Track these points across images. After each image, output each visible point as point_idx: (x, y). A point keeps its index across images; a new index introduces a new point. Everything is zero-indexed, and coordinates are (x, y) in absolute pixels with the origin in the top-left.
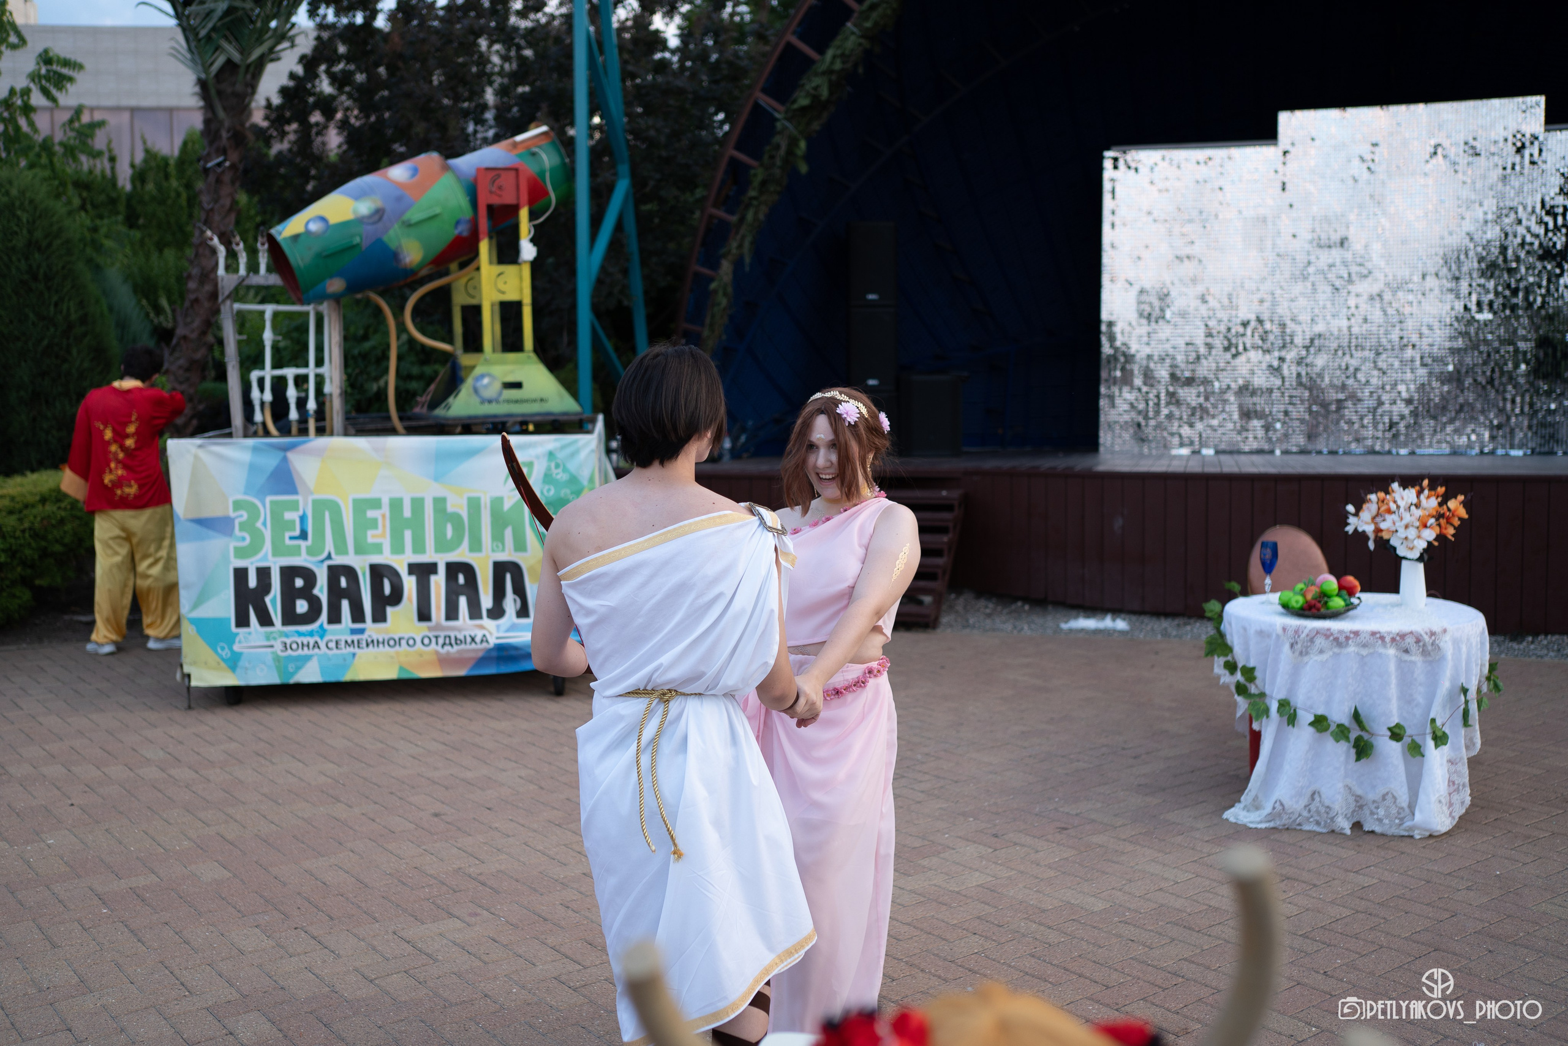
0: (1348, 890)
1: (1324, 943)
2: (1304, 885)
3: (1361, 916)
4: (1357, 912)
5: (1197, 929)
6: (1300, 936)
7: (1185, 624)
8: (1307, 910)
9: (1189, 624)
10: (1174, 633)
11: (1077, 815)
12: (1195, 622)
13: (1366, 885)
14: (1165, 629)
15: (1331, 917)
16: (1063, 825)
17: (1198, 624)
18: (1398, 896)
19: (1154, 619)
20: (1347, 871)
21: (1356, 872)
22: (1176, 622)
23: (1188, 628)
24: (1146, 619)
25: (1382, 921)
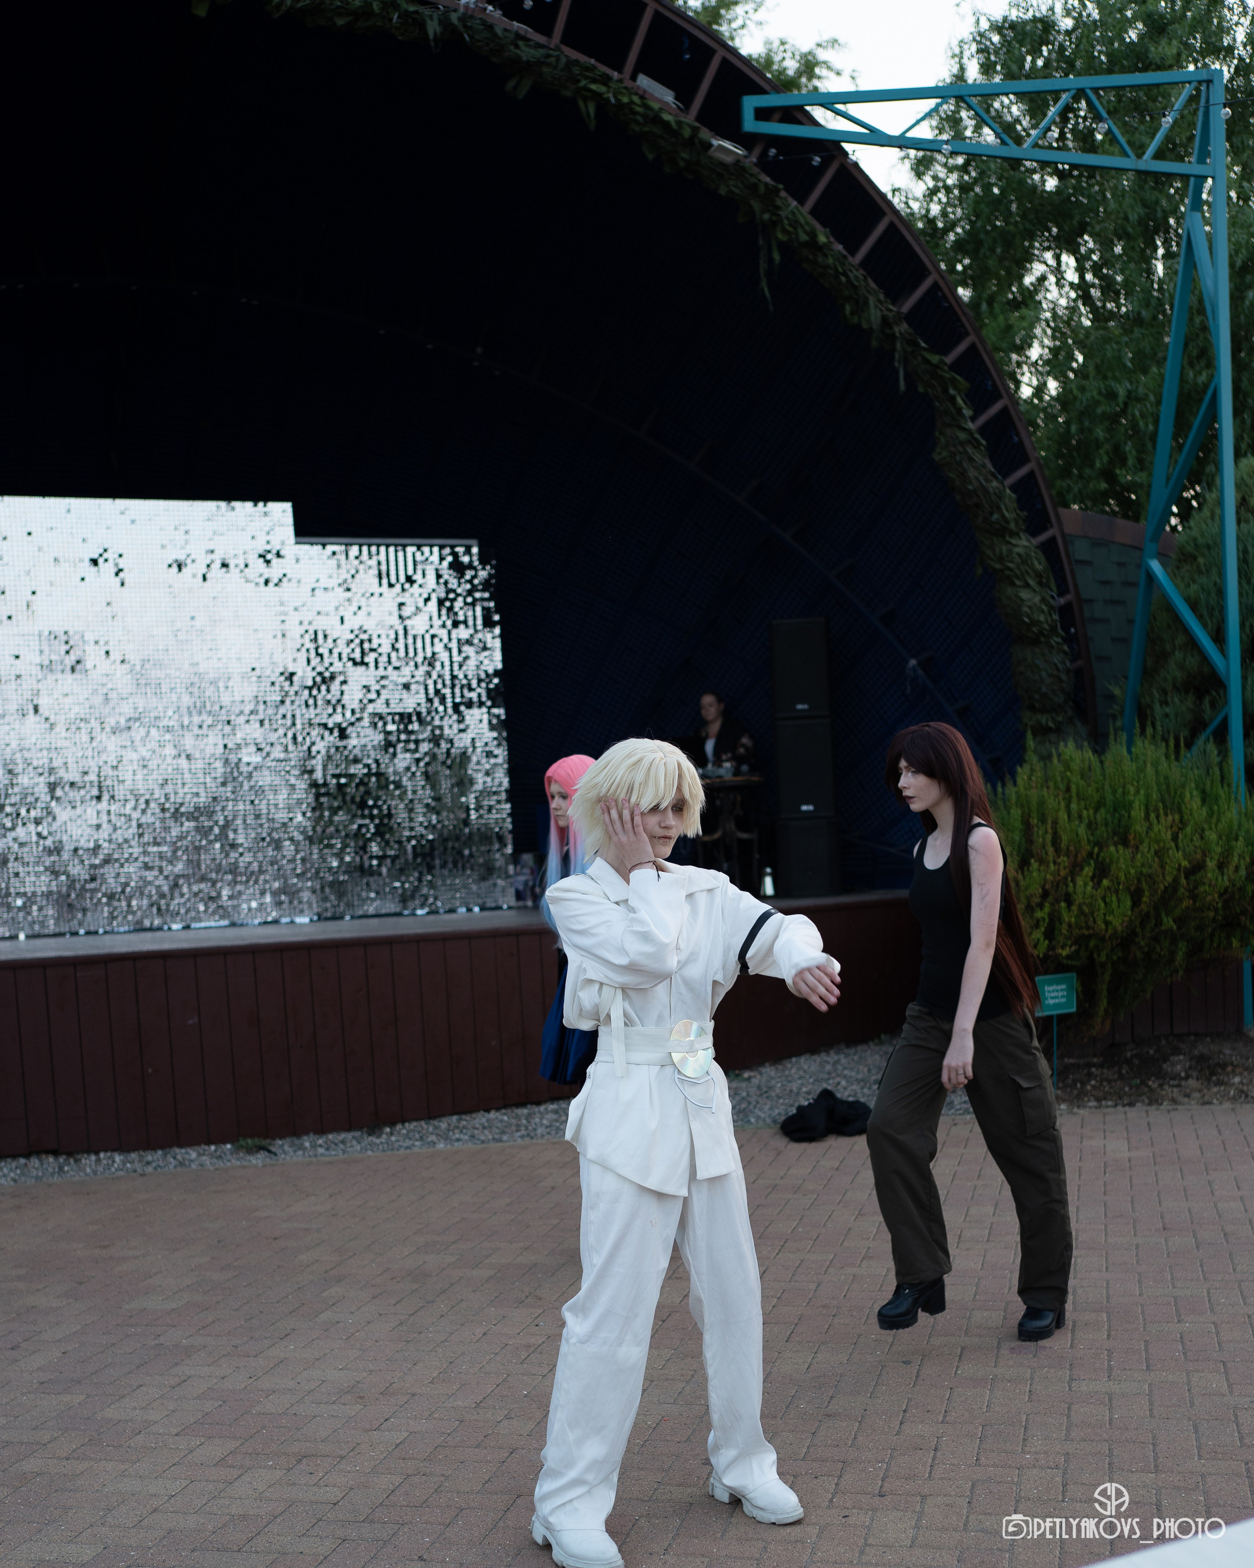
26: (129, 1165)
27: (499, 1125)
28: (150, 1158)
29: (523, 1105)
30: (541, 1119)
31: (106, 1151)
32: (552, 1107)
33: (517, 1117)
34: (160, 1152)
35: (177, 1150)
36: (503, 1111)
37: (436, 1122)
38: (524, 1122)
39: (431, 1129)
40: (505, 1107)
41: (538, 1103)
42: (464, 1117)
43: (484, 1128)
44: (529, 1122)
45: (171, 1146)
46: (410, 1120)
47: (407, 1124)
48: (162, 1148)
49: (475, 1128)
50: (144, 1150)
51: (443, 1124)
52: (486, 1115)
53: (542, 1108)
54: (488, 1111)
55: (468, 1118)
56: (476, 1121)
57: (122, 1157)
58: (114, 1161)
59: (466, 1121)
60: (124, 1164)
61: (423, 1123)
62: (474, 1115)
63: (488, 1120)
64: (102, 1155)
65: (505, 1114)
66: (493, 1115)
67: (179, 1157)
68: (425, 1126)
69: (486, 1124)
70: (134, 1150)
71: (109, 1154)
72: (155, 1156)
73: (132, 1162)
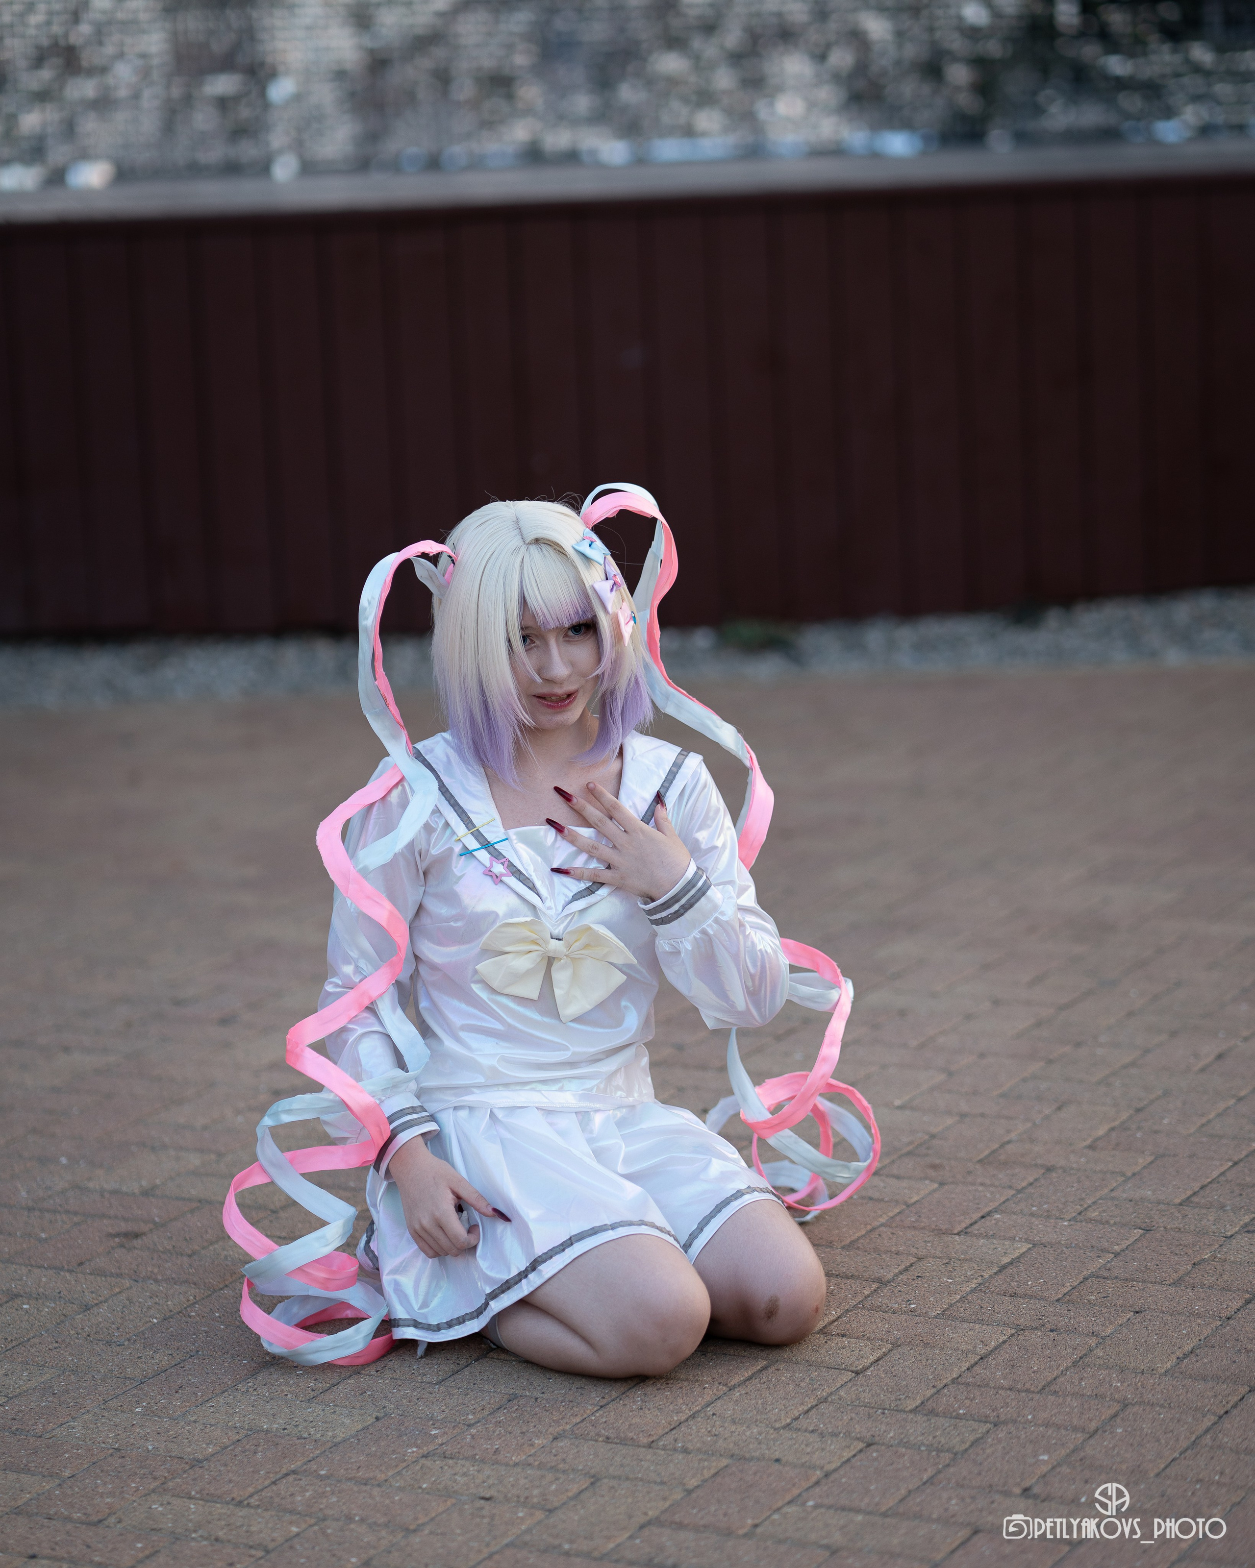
0: (969, 1280)
1: (985, 1420)
2: (855, 1285)
3: (1036, 1338)
4: (1020, 1330)
5: (645, 1441)
6: (914, 1411)
8: (896, 1345)
11: (146, 1193)
13: (1006, 1260)
15: (966, 1353)
16: (123, 1227)
18: (1092, 1275)
20: (940, 1233)
21: (965, 1232)
25: (1093, 1342)
37: (1167, 605)
42: (1228, 596)
51: (1181, 610)
55: (1237, 600)
59: (1234, 605)
68: (1140, 613)
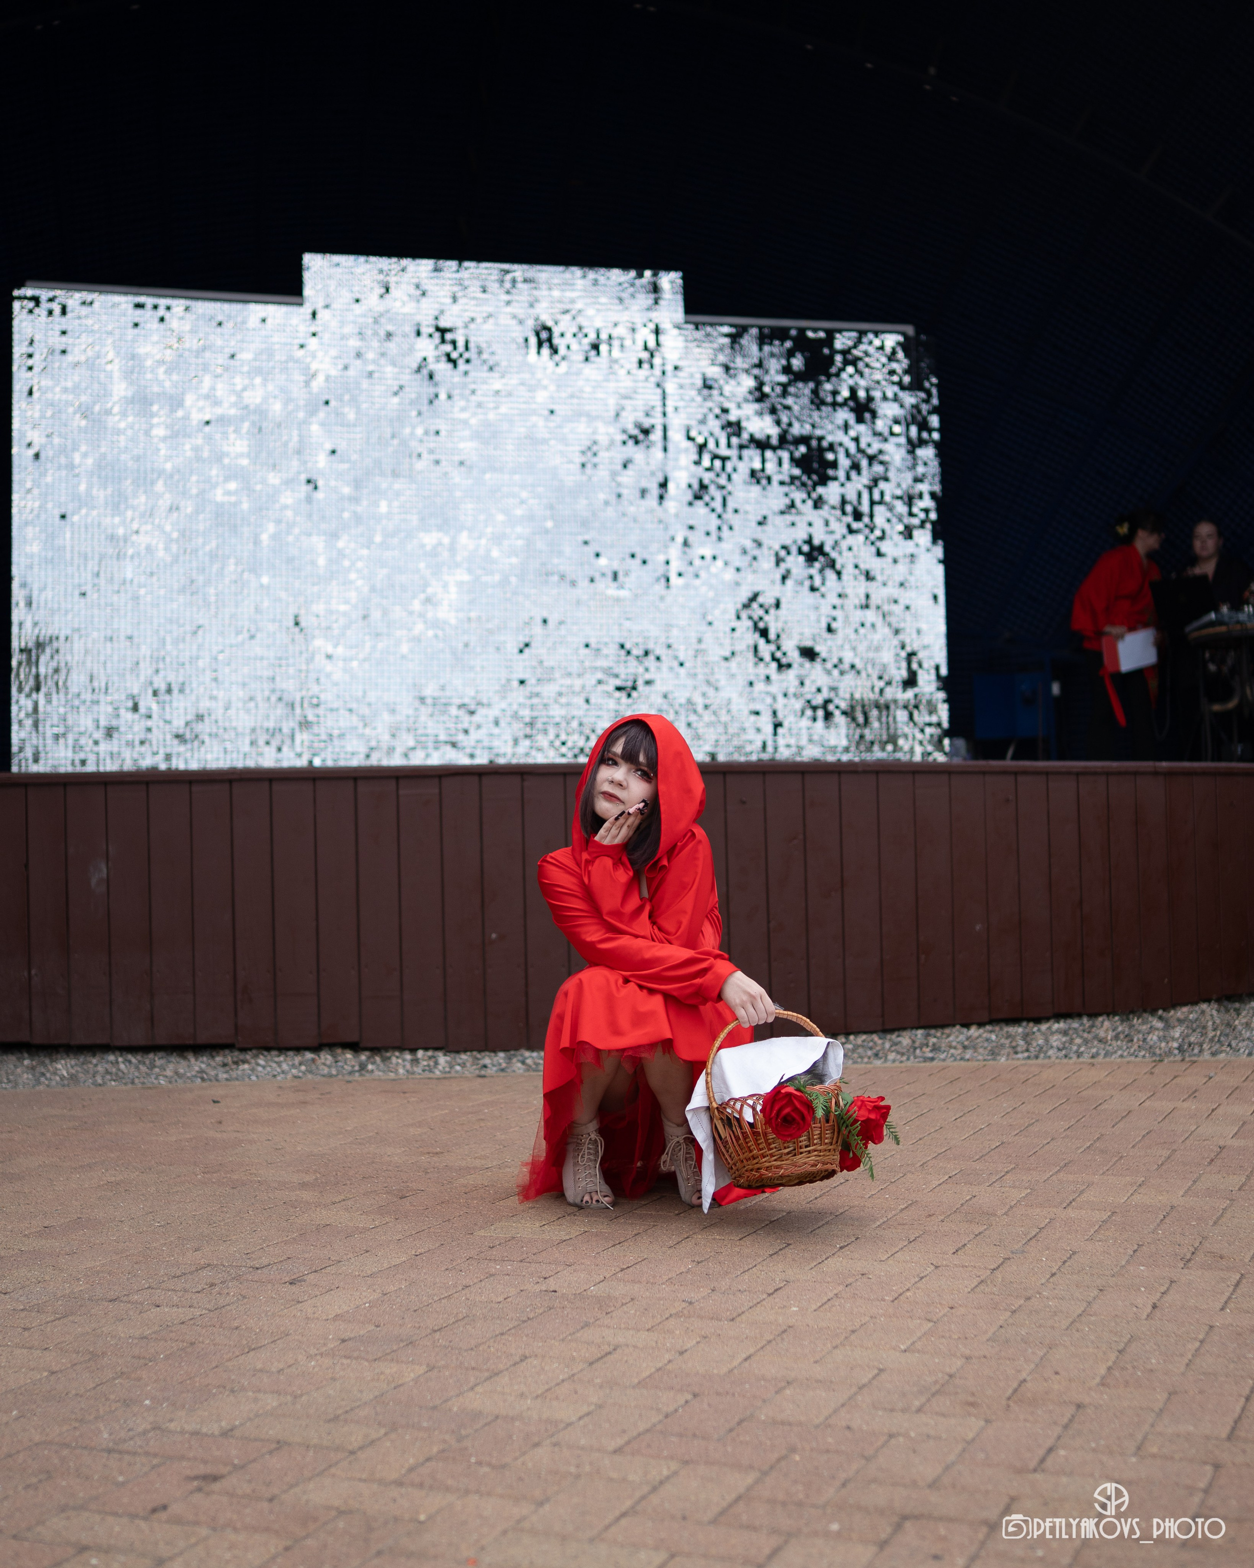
7: (236, 1063)
9: (244, 1062)
10: (223, 1076)
12: (256, 1056)
14: (202, 1071)
16: (203, 1469)
17: (262, 1062)
19: (174, 1058)
22: (219, 1059)
23: (246, 1066)
24: (159, 1060)
26: (458, 1068)
27: (986, 1044)
28: (487, 1061)
29: (1015, 1021)
30: (1047, 1041)
31: (426, 1049)
32: (1062, 1025)
33: (1008, 1036)
34: (501, 1055)
35: (527, 1054)
36: (988, 1027)
37: (894, 1037)
38: (1022, 1043)
39: (887, 1045)
40: (993, 1021)
41: (1038, 1020)
42: (933, 1031)
43: (965, 1048)
44: (1028, 1043)
45: (517, 1049)
46: (857, 1033)
47: (852, 1037)
48: (505, 1050)
49: (951, 1047)
50: (480, 1051)
51: (905, 1039)
52: (965, 1030)
53: (1044, 1027)
54: (967, 1025)
55: (939, 1034)
56: (951, 1038)
57: (448, 1058)
58: (436, 1063)
59: (936, 1037)
60: (451, 1067)
61: (875, 1037)
62: (947, 1031)
63: (968, 1039)
64: (420, 1053)
65: (991, 1032)
66: (974, 1031)
67: (529, 1061)
68: (880, 1042)
69: (966, 1043)
70: (465, 1051)
71: (430, 1053)
72: (495, 1060)
73: (463, 1065)
